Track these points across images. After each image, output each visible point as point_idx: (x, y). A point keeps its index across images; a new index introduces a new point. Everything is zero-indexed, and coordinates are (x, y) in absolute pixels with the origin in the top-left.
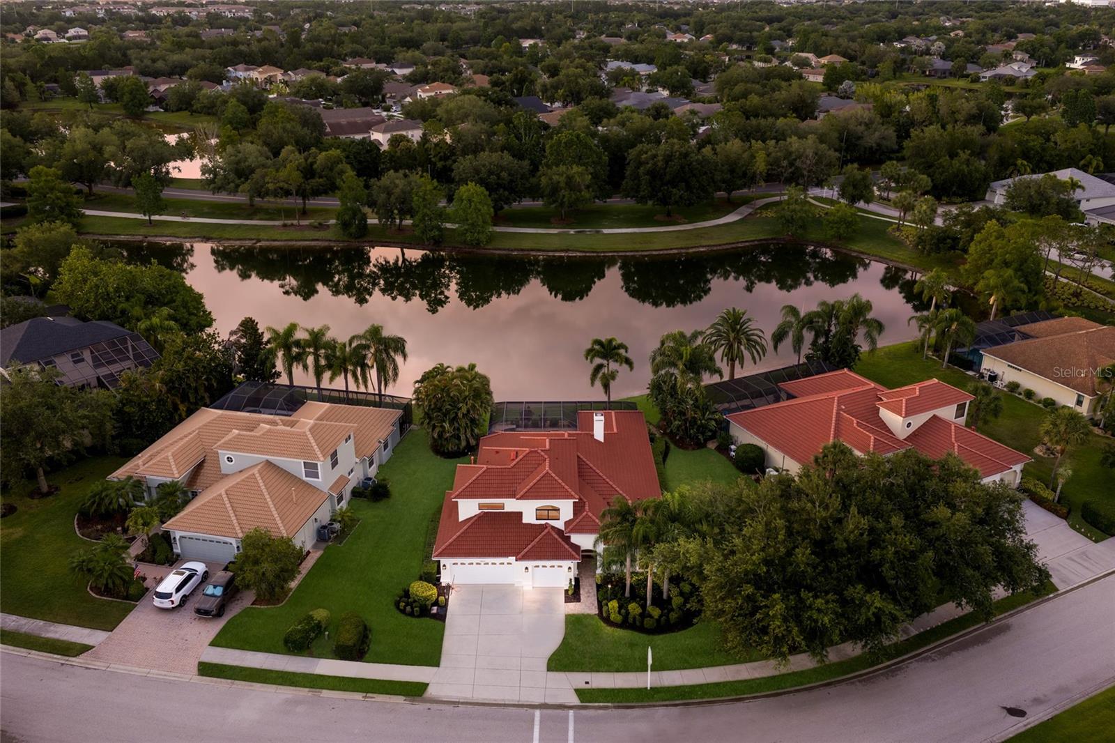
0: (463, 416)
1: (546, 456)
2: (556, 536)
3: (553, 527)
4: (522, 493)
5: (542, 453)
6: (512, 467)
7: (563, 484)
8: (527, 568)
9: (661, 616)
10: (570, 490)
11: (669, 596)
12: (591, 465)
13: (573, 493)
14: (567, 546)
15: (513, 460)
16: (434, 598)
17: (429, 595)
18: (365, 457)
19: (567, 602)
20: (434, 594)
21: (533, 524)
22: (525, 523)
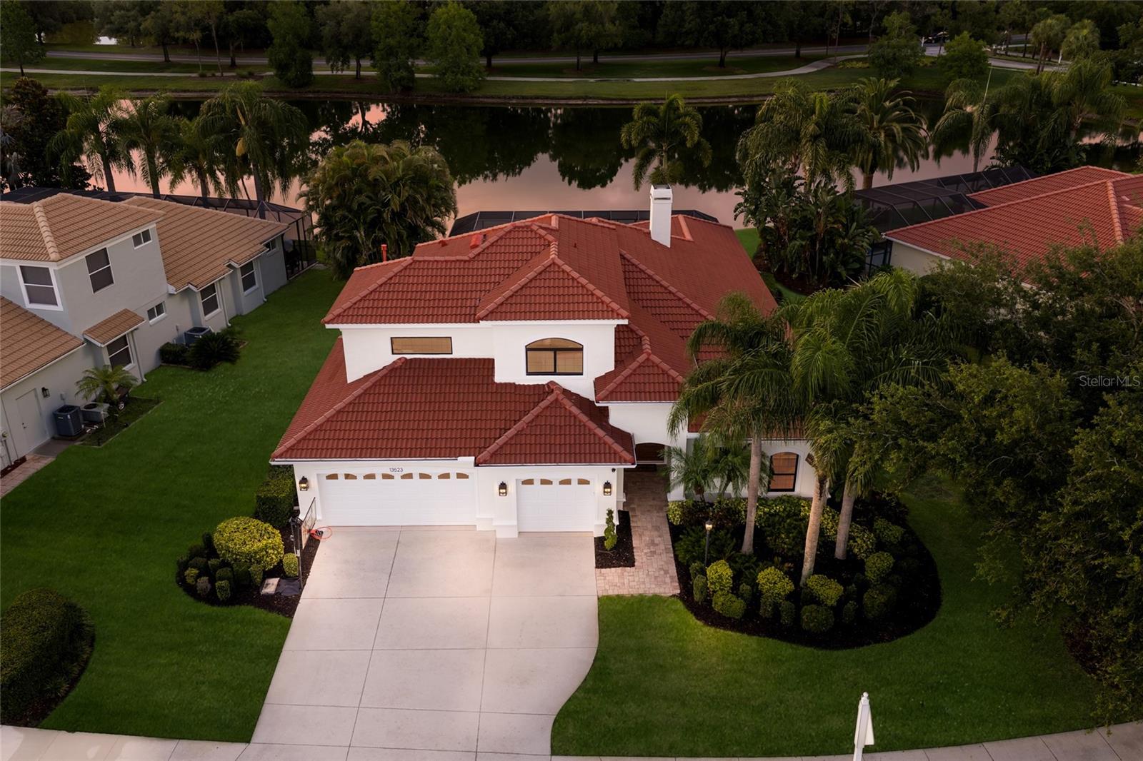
0: (393, 219)
1: (550, 238)
2: (575, 410)
3: (567, 393)
4: (491, 306)
5: (542, 232)
6: (472, 260)
7: (591, 287)
8: (503, 486)
9: (842, 601)
10: (607, 300)
11: (849, 551)
12: (650, 272)
13: (615, 306)
14: (600, 432)
15: (475, 246)
16: (274, 556)
17: (261, 550)
18: (191, 286)
19: (602, 567)
20: (273, 548)
21: (519, 385)
22: (501, 384)
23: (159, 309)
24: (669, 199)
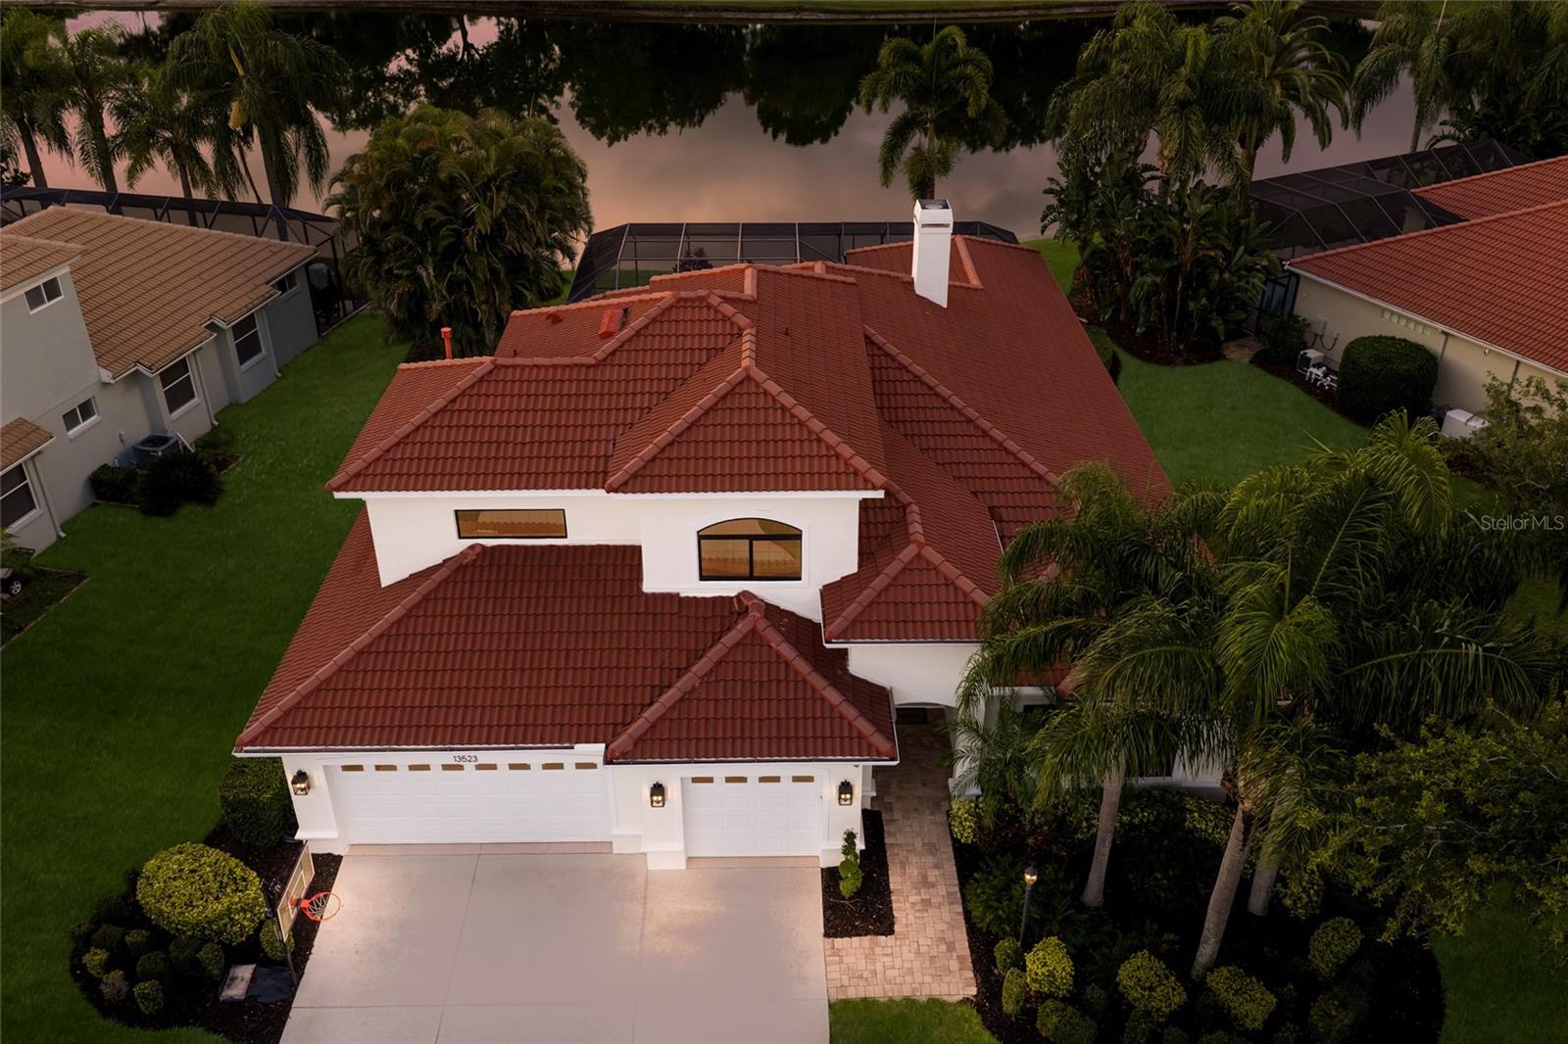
0: (481, 247)
1: (742, 320)
2: (787, 651)
3: (773, 612)
4: (632, 464)
5: (728, 309)
6: (601, 363)
7: (816, 425)
8: (658, 789)
10: (846, 451)
11: (1274, 901)
12: (917, 369)
13: (860, 463)
14: (833, 696)
15: (608, 335)
16: (246, 923)
17: (221, 916)
18: (141, 368)
19: (835, 935)
20: (243, 910)
21: (687, 597)
22: (654, 595)
23: (86, 409)
24: (947, 226)
